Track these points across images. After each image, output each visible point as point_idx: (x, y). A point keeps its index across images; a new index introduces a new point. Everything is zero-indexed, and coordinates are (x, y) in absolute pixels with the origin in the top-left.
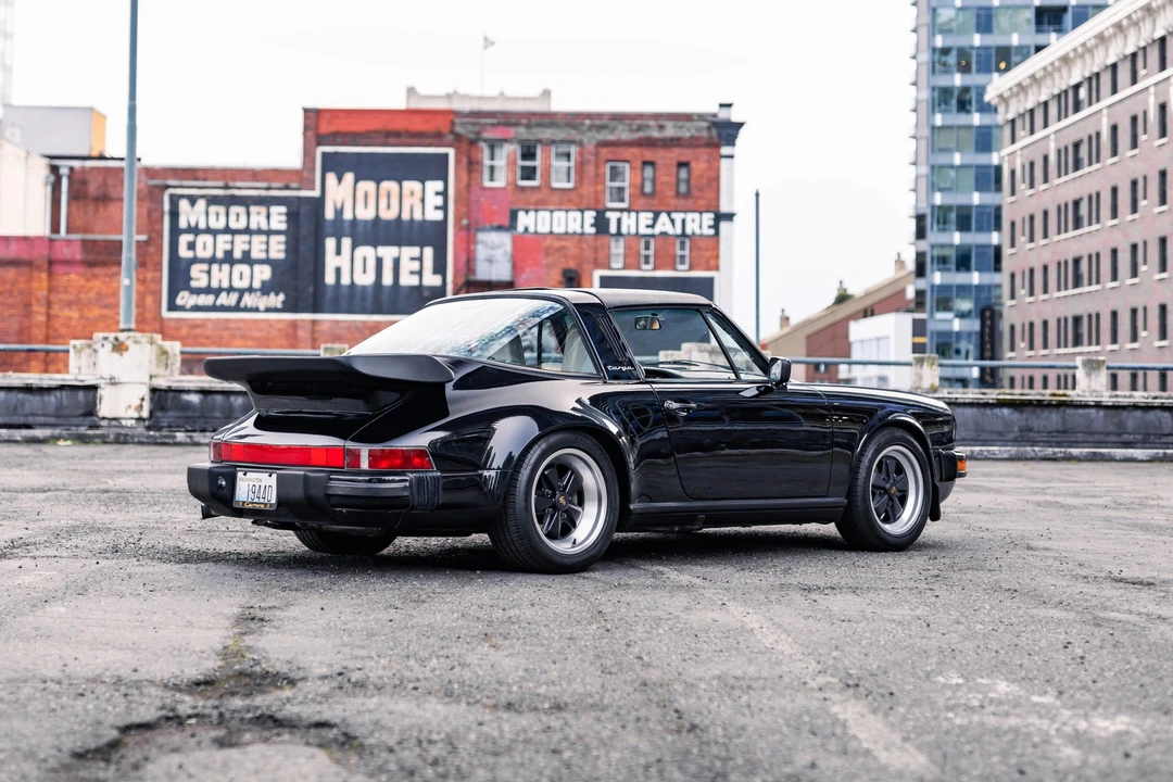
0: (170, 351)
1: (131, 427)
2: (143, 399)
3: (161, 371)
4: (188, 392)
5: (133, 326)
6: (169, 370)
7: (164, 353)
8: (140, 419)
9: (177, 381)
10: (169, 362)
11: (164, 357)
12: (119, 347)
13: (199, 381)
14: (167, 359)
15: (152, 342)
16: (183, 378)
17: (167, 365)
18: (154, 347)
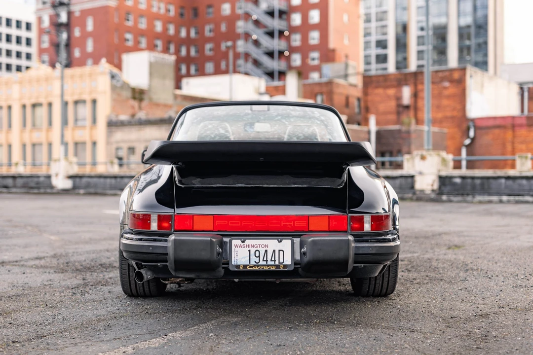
1: (429, 195)
2: (434, 181)
5: (431, 147)
8: (433, 191)
12: (423, 158)
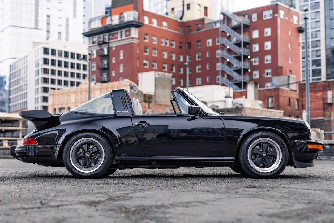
0: (320, 133)
3: (318, 139)
4: (326, 145)
6: (320, 139)
7: (318, 134)
9: (322, 142)
10: (320, 136)
11: (318, 135)
13: (328, 142)
14: (320, 135)
15: (315, 131)
16: (325, 141)
17: (319, 137)
18: (316, 132)
